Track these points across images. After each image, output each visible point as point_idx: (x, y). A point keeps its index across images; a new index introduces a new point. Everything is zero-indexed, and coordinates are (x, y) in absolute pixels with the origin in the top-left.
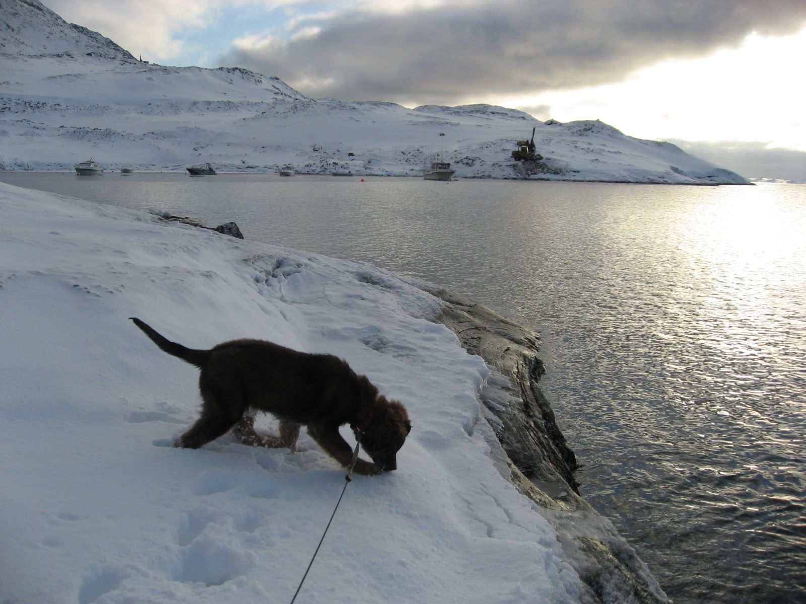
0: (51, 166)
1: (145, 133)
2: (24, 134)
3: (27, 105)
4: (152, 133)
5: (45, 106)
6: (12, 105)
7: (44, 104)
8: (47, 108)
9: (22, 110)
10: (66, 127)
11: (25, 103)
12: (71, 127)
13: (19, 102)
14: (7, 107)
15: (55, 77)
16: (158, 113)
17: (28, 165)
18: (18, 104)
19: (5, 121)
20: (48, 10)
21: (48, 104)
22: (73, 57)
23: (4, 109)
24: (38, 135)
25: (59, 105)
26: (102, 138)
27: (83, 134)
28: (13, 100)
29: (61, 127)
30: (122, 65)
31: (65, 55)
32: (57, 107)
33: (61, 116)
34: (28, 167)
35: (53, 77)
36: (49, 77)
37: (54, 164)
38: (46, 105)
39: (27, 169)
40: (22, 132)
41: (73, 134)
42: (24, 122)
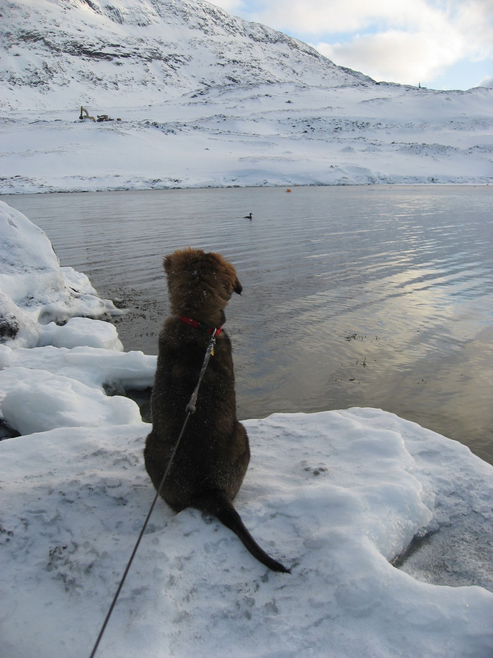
0: (408, 179)
1: (470, 147)
2: (366, 150)
3: (355, 124)
4: (478, 147)
5: (368, 126)
6: (342, 125)
7: (367, 124)
8: (371, 127)
9: (352, 129)
10: (397, 143)
11: (353, 123)
12: (402, 143)
13: (347, 122)
14: (339, 127)
15: (368, 101)
16: (470, 129)
17: (390, 179)
18: (348, 124)
19: (345, 139)
20: (322, 56)
21: (371, 124)
22: (367, 86)
23: (337, 129)
24: (380, 151)
25: (380, 124)
26: (438, 152)
27: (420, 149)
28: (343, 121)
29: (393, 143)
30: (407, 91)
31: (360, 85)
32: (379, 126)
33: (387, 133)
34: (391, 180)
35: (366, 101)
36: (363, 101)
37: (410, 177)
38: (370, 125)
39: (390, 182)
40: (364, 148)
41: (410, 149)
42: (361, 139)
